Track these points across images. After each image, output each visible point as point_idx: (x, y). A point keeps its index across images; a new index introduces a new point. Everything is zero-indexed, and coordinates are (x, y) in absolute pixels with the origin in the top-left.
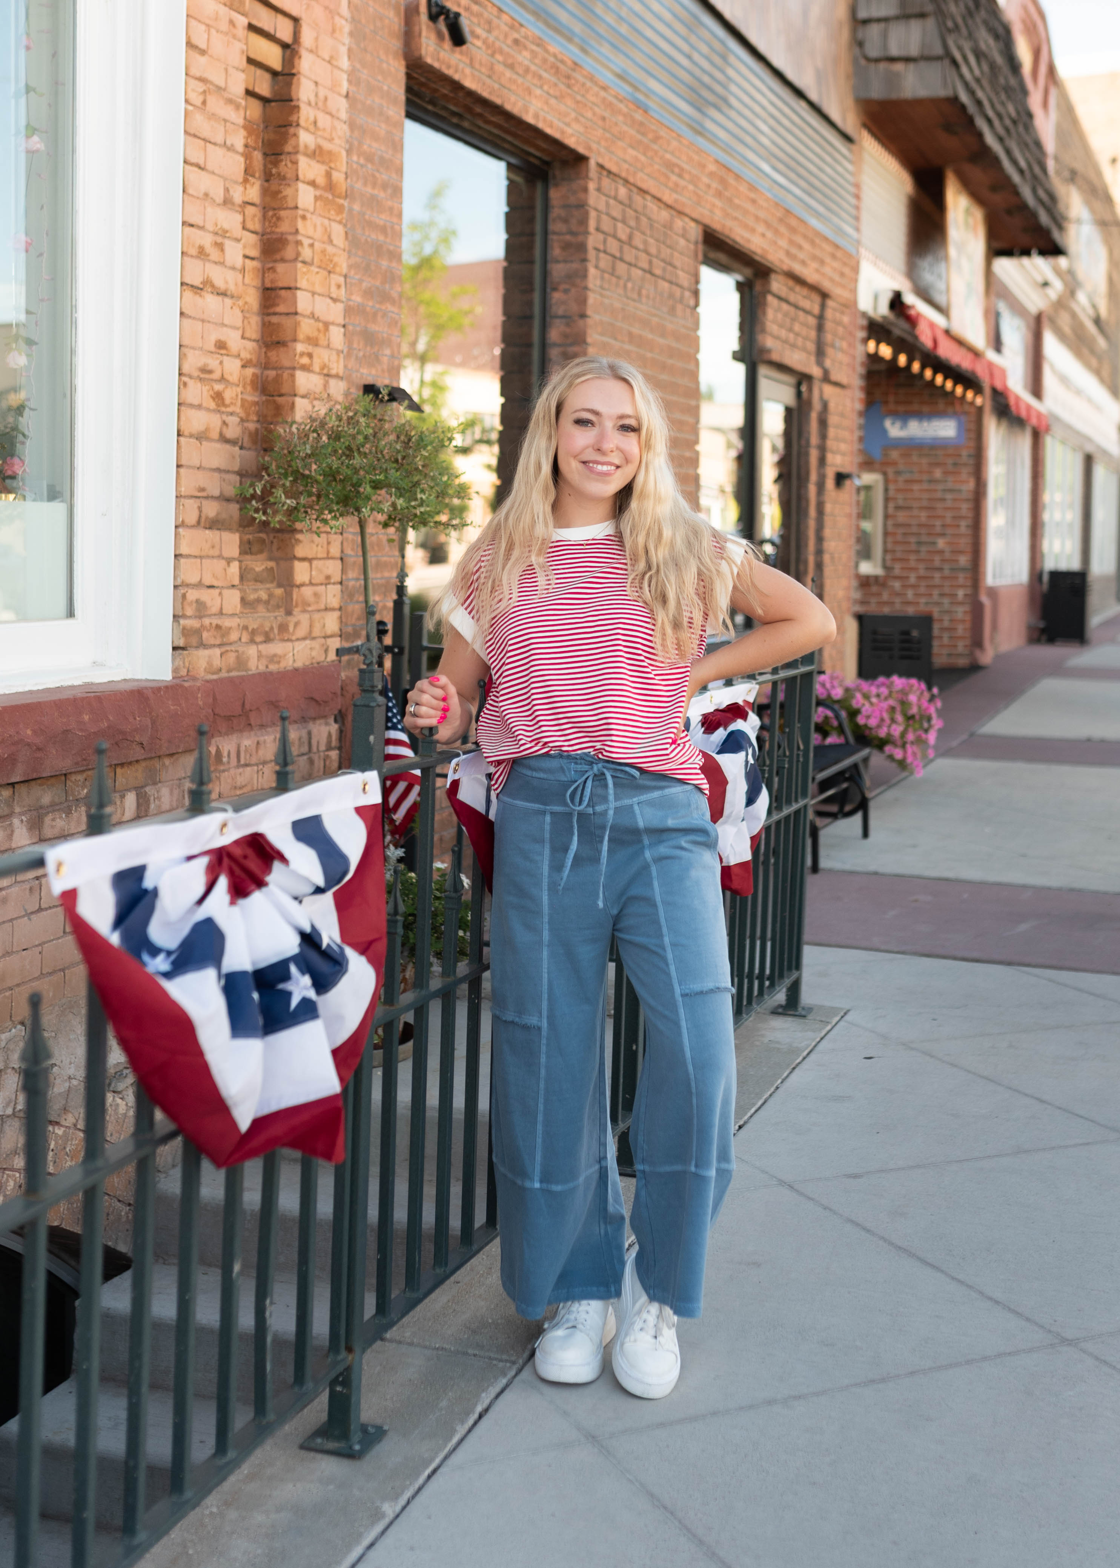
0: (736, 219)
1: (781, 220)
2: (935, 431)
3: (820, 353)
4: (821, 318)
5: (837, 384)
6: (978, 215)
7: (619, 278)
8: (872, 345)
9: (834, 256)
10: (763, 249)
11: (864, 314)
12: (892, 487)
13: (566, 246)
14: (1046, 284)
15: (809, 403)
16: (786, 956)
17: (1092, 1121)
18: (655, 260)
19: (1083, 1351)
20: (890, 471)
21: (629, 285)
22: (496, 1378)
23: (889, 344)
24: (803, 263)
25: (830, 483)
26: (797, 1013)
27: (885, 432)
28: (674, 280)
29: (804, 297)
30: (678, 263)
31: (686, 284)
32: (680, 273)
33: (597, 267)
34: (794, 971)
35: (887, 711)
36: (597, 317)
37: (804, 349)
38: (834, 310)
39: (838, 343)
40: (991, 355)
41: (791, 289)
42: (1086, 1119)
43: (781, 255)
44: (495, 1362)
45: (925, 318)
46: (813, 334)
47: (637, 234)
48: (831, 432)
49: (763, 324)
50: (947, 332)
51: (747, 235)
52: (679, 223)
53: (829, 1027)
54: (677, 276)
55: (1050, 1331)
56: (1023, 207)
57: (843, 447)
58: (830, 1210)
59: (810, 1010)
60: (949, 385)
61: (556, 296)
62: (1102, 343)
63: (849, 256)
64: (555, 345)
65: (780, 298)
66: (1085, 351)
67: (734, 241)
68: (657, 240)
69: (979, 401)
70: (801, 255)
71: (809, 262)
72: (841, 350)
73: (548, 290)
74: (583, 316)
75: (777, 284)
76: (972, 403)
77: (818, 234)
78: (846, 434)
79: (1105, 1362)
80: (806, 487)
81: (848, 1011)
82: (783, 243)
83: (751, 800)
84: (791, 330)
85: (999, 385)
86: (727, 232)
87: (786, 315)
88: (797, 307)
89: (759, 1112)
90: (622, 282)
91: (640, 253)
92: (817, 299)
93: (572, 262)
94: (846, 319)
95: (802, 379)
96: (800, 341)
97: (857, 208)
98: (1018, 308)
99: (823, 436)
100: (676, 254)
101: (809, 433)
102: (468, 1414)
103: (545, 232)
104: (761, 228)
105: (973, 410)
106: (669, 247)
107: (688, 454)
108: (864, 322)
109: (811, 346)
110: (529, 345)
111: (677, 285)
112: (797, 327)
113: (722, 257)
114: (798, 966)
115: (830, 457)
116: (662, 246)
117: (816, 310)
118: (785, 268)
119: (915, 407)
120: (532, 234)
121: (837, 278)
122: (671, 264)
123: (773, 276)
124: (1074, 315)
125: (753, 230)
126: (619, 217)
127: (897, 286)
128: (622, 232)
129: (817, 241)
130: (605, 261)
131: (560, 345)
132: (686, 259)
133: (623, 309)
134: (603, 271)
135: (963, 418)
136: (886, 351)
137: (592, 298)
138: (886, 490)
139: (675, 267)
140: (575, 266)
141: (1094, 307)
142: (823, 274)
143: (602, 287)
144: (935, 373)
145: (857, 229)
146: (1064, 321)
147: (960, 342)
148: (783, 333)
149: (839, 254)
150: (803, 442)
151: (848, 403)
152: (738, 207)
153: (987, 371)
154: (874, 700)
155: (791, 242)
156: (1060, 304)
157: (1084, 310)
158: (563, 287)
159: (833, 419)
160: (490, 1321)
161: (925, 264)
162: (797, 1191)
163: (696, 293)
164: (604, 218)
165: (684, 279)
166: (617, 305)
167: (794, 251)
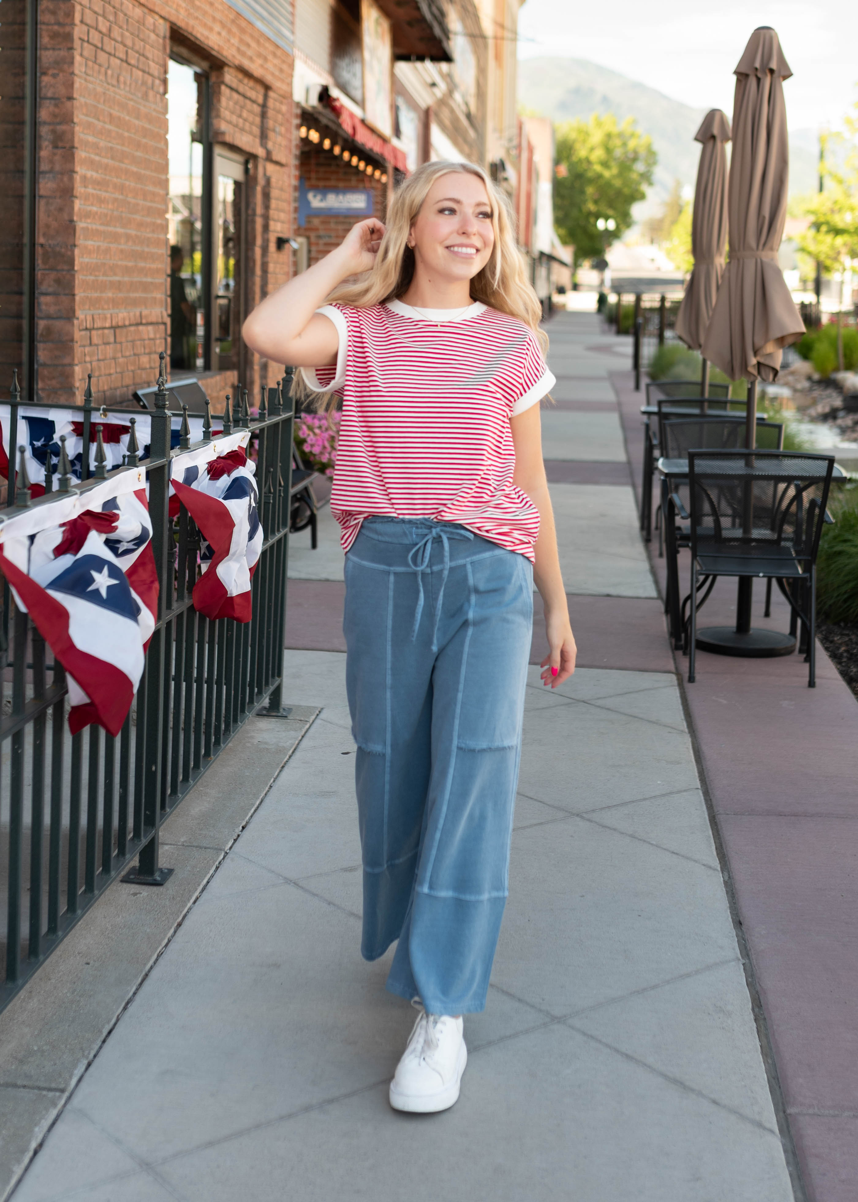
0: (197, 18)
1: (233, 21)
2: (349, 202)
3: (264, 136)
4: (264, 106)
5: (277, 163)
6: (385, 25)
7: (100, 65)
8: (303, 130)
9: (274, 55)
10: (219, 46)
11: (298, 104)
12: (314, 248)
13: (54, 36)
14: (434, 85)
15: (255, 179)
16: (270, 666)
17: (541, 802)
18: (130, 51)
19: (572, 1027)
20: (313, 235)
21: (109, 72)
22: (47, 1110)
23: (317, 130)
24: (251, 59)
25: (272, 246)
26: (279, 714)
27: (308, 203)
28: (147, 70)
29: (251, 88)
30: (150, 55)
31: (156, 73)
32: (151, 63)
33: (81, 55)
34: (277, 678)
35: (328, 440)
36: (82, 100)
37: (251, 133)
38: (275, 100)
39: (277, 129)
40: (395, 142)
41: (241, 81)
42: (536, 800)
43: (234, 51)
44: (44, 1093)
45: (347, 109)
46: (258, 120)
47: (116, 29)
48: (273, 204)
49: (218, 110)
50: (363, 121)
51: (206, 33)
52: (150, 20)
53: (307, 726)
54: (149, 66)
55: (540, 1011)
56: (423, 19)
57: (282, 216)
58: (334, 905)
59: (290, 710)
60: (362, 165)
61: (45, 80)
62: (472, 133)
63: (287, 54)
64: (45, 123)
65: (231, 89)
66: (460, 140)
67: (197, 38)
68: (132, 34)
69: (384, 179)
70: (249, 53)
71: (254, 58)
72: (281, 134)
73: (38, 74)
74: (70, 98)
75: (229, 77)
76: (379, 181)
77: (262, 34)
78: (284, 205)
79: (592, 1037)
80: (253, 250)
81: (322, 709)
82: (235, 41)
83: (251, 537)
84: (240, 116)
85: (400, 166)
86: (190, 30)
87: (236, 103)
88: (245, 96)
89: (258, 811)
90: (103, 70)
91: (117, 45)
92: (261, 90)
93: (60, 49)
94: (284, 108)
95: (249, 158)
96: (247, 126)
97: (292, 14)
98: (412, 104)
99: (267, 207)
100: (148, 47)
101: (255, 204)
102: (23, 1151)
103: (35, 23)
104: (217, 28)
105: (379, 186)
106: (143, 40)
107: (159, 221)
108: (299, 111)
109: (256, 131)
110: (22, 123)
111: (149, 73)
112: (245, 114)
113: (184, 52)
114: (280, 674)
115: (272, 224)
116: (136, 39)
117: (260, 100)
118: (237, 63)
119: (333, 183)
120: (23, 24)
121: (277, 73)
122: (143, 55)
123: (226, 69)
124: (452, 111)
125: (211, 29)
126: (101, 12)
127: (324, 83)
128: (103, 26)
129: (262, 41)
130: (88, 50)
131: (49, 124)
132: (156, 52)
133: (104, 93)
134: (87, 59)
135: (373, 193)
136: (314, 136)
137: (78, 83)
138: (309, 251)
139: (147, 58)
140: (62, 53)
141: (467, 104)
142: (267, 69)
143: (85, 73)
144: (352, 155)
145: (293, 33)
146: (445, 114)
147: (372, 130)
148: (234, 119)
149: (279, 53)
150: (250, 212)
151: (286, 178)
152: (198, 8)
153: (392, 154)
154: (317, 431)
155: (241, 41)
156: (442, 102)
157: (459, 106)
158: (51, 72)
159: (274, 193)
160: (36, 1048)
161: (343, 63)
162: (302, 888)
163: (165, 82)
164: (87, 11)
165: (155, 69)
166: (99, 89)
167: (243, 48)
